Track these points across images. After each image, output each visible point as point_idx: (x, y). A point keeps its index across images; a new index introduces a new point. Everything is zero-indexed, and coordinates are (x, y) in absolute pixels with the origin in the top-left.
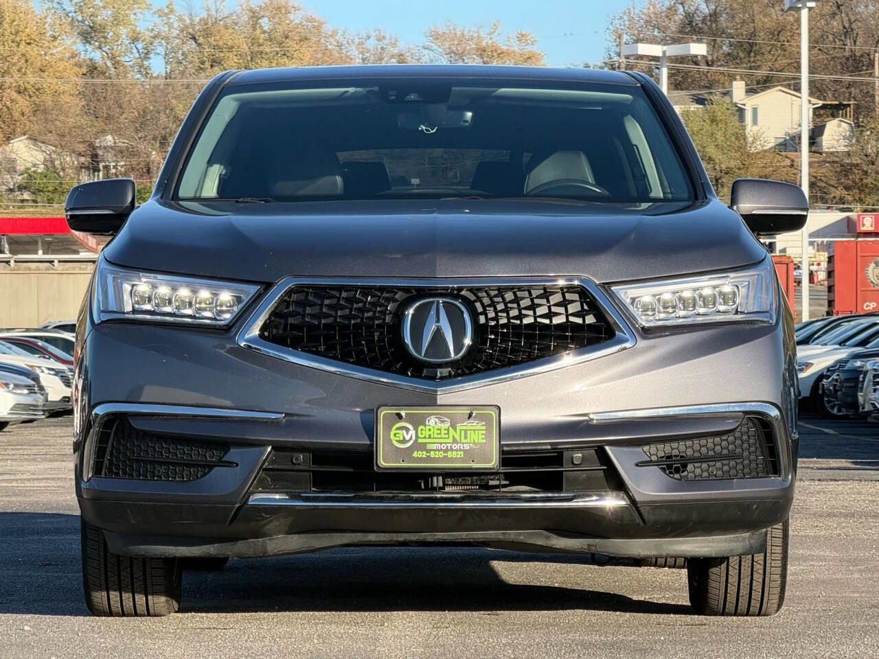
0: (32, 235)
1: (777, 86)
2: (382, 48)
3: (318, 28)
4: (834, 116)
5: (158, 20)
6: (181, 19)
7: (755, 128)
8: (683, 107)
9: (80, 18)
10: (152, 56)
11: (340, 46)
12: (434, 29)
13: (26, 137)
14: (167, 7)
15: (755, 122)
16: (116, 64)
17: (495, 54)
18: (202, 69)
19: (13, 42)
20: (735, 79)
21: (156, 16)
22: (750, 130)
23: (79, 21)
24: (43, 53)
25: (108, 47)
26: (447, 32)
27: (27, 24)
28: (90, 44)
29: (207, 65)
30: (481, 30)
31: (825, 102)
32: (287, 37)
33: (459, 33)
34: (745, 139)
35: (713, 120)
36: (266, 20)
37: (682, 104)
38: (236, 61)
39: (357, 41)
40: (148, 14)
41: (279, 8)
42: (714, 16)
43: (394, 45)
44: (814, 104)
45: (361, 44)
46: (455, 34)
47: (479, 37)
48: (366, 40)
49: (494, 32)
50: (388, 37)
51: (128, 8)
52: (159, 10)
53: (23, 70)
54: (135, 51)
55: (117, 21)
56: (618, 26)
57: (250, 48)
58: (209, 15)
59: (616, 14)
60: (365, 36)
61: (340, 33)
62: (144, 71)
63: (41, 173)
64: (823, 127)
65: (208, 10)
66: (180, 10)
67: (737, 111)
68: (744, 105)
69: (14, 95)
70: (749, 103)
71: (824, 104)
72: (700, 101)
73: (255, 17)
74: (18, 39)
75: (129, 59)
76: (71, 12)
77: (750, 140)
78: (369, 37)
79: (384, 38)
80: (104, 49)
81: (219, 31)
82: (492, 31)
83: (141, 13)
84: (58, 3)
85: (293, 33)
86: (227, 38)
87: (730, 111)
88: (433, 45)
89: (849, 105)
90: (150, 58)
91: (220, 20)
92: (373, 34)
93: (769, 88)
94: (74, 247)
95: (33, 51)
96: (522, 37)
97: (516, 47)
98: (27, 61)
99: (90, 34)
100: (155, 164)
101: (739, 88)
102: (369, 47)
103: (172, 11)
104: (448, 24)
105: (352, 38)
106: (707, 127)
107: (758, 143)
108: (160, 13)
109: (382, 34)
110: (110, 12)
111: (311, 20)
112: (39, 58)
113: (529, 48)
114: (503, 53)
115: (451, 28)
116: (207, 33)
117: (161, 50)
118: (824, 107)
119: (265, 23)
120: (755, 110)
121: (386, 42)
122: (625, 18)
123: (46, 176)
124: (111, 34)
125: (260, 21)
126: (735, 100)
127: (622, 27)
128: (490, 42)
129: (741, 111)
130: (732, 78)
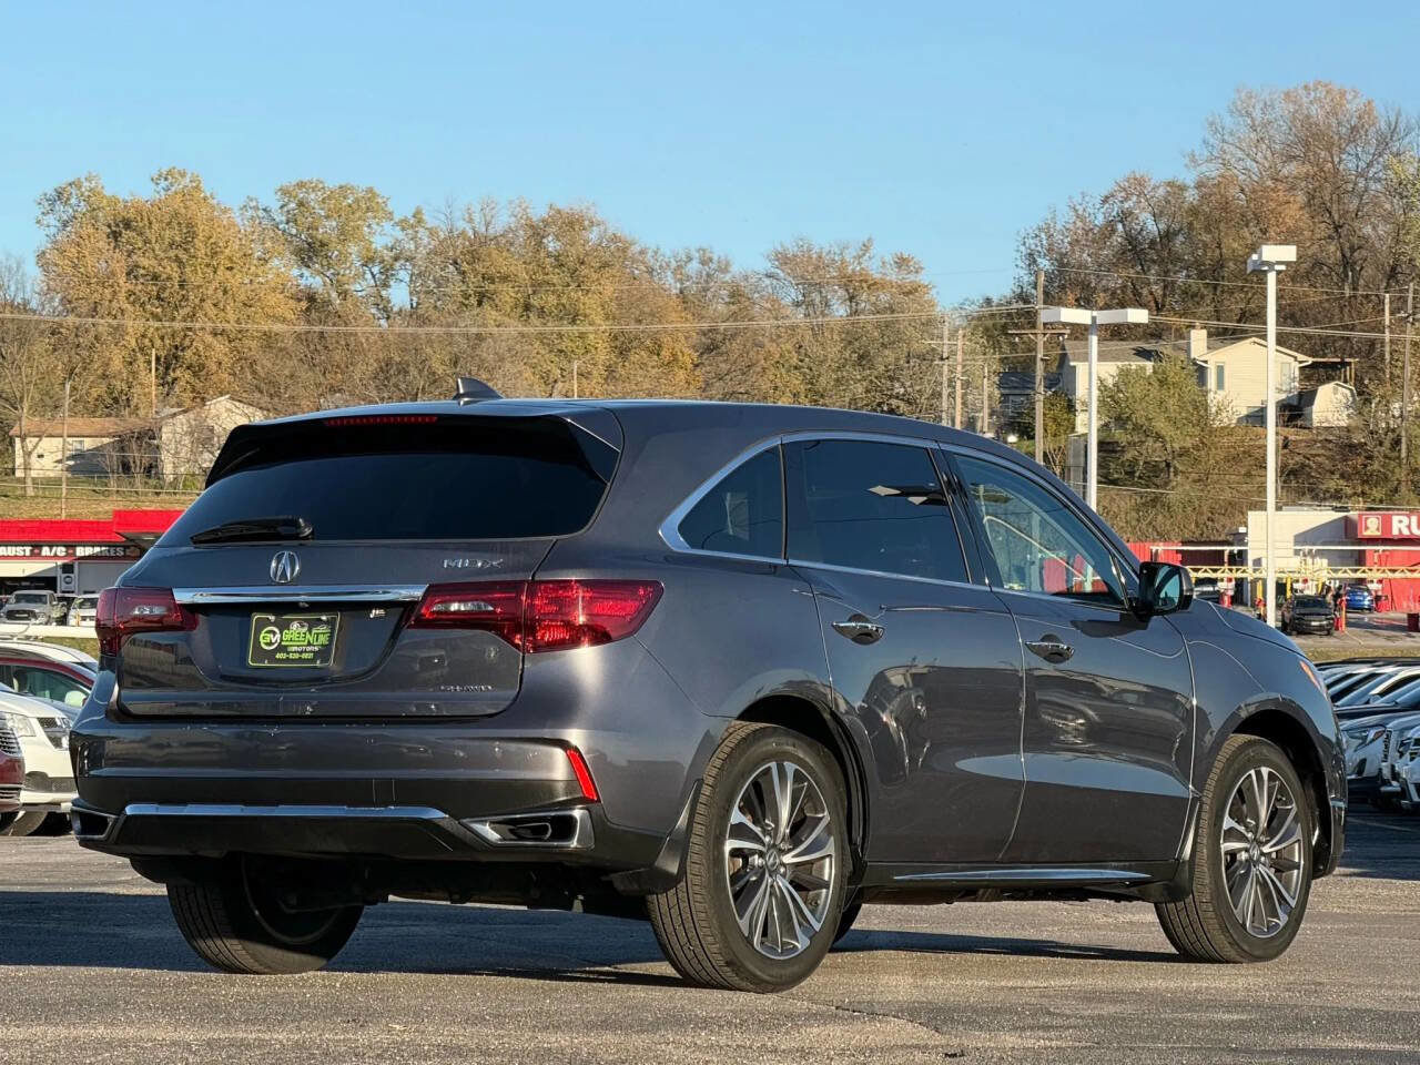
1: (1251, 337)
2: (708, 275)
3: (624, 250)
4: (1329, 379)
5: (401, 235)
6: (432, 233)
7: (1221, 394)
8: (1120, 364)
9: (294, 231)
10: (392, 282)
11: (650, 271)
12: (780, 249)
13: (227, 397)
14: (414, 216)
15: (1220, 385)
16: (344, 294)
17: (865, 285)
18: (466, 306)
19: (208, 265)
20: (1194, 327)
21: (398, 228)
22: (1214, 397)
23: (292, 236)
24: (247, 281)
25: (332, 271)
26: (800, 254)
27: (227, 241)
28: (308, 267)
29: (473, 301)
30: (847, 251)
31: (1315, 360)
32: (582, 263)
33: (814, 256)
34: (1206, 410)
35: (1163, 382)
36: (552, 238)
37: (1118, 360)
38: (513, 294)
39: (673, 264)
40: (387, 225)
41: (571, 224)
42: (1167, 236)
43: (725, 270)
44: (1301, 362)
45: (679, 267)
46: (810, 257)
47: (843, 261)
48: (686, 263)
49: (864, 255)
50: (715, 258)
51: (359, 218)
52: (402, 221)
53: (221, 305)
54: (369, 276)
55: (344, 235)
56: (1033, 247)
57: (531, 278)
58: (474, 231)
59: (1030, 232)
60: (684, 258)
61: (650, 254)
62: (383, 305)
64: (1314, 393)
65: (471, 220)
66: (431, 220)
67: (1196, 371)
68: (1206, 362)
69: (209, 339)
70: (1213, 360)
71: (1314, 363)
72: (1144, 354)
73: (537, 233)
74: (215, 263)
75: (362, 287)
76: (282, 222)
77: (1214, 410)
78: (690, 259)
79: (711, 260)
80: (328, 273)
81: (489, 255)
82: (861, 253)
83: (378, 224)
84: (265, 210)
85: (590, 258)
86: (500, 263)
87: (1185, 372)
88: (779, 271)
89: (1349, 363)
90: (389, 286)
91: (491, 240)
92: (695, 254)
93: (1240, 339)
95: (235, 280)
96: (902, 262)
97: (892, 275)
98: (226, 292)
99: (310, 252)
101: (1198, 339)
102: (690, 273)
103: (420, 221)
104: (801, 243)
105: (667, 260)
106: (1154, 392)
107: (1224, 414)
108: (403, 224)
109: (708, 255)
110: (334, 224)
111: (615, 239)
112: (243, 289)
113: (912, 277)
114: (875, 284)
115: (805, 248)
116: (474, 256)
117: (403, 275)
118: (1314, 366)
119: (552, 245)
120: (1220, 370)
121: (713, 266)
122: (1043, 235)
124: (336, 253)
125: (545, 240)
126: (1194, 355)
127: (1039, 248)
128: (859, 268)
129: (1201, 371)
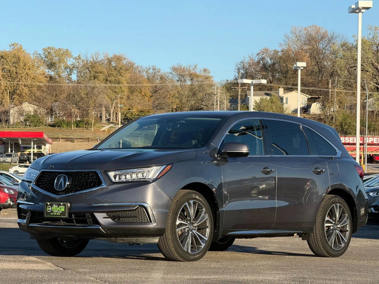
0: (29, 138)
1: (295, 90)
2: (155, 73)
3: (132, 66)
4: (315, 102)
5: (75, 61)
6: (83, 61)
7: (287, 105)
8: (261, 97)
9: (47, 60)
10: (72, 74)
11: (140, 72)
12: (173, 66)
13: (27, 102)
14: (78, 57)
15: (287, 103)
16: (60, 76)
17: (195, 76)
18: (91, 79)
19: (23, 68)
20: (280, 88)
21: (74, 59)
22: (285, 106)
23: (46, 61)
24: (34, 72)
25: (57, 70)
26: (179, 68)
27: (28, 62)
28: (50, 69)
29: (92, 78)
30: (191, 67)
31: (311, 96)
32: (121, 69)
33: (182, 68)
34: (283, 109)
35: (272, 102)
36: (114, 62)
37: (261, 96)
38: (103, 77)
39: (146, 70)
40: (71, 59)
41: (119, 59)
42: (274, 64)
43: (159, 72)
44: (307, 97)
45: (147, 71)
46: (181, 69)
47: (190, 70)
48: (149, 70)
49: (195, 68)
50: (157, 69)
51: (64, 57)
52: (75, 58)
53: (27, 79)
54: (66, 72)
55: (60, 61)
56: (239, 67)
57: (108, 73)
58: (93, 60)
59: (238, 63)
60: (148, 68)
61: (140, 67)
62: (70, 80)
63: (32, 115)
64: (311, 105)
65: (93, 58)
66: (83, 58)
67: (280, 99)
68: (283, 97)
69: (23, 87)
70: (285, 96)
71: (311, 97)
72: (267, 94)
73: (110, 61)
74: (25, 67)
75: (64, 75)
76: (43, 58)
77: (285, 109)
78: (150, 69)
79: (155, 69)
80: (56, 71)
81: (97, 67)
82: (194, 68)
83: (69, 59)
84: (39, 54)
85: (123, 68)
86: (100, 69)
87: (278, 99)
88: (173, 72)
89: (320, 98)
90: (72, 75)
91: (98, 62)
92: (151, 68)
93: (292, 91)
94: (44, 142)
95: (30, 72)
96: (205, 70)
97: (203, 74)
98: (28, 75)
99: (51, 65)
100: (73, 113)
101: (281, 91)
102: (150, 72)
103: (80, 58)
104: (179, 65)
105: (144, 69)
106: (270, 104)
107: (287, 110)
108: (75, 59)
109: (155, 68)
110: (57, 58)
111: (130, 63)
112: (32, 74)
113: (208, 74)
114: (198, 76)
115: (180, 66)
116: (93, 67)
117: (75, 72)
118: (311, 98)
119: (113, 64)
120: (287, 99)
121: (156, 71)
122: (242, 64)
123: (34, 117)
124: (58, 66)
125: (112, 63)
126: (280, 95)
127: (241, 67)
128: (194, 72)
129: (282, 99)
130: (279, 87)
